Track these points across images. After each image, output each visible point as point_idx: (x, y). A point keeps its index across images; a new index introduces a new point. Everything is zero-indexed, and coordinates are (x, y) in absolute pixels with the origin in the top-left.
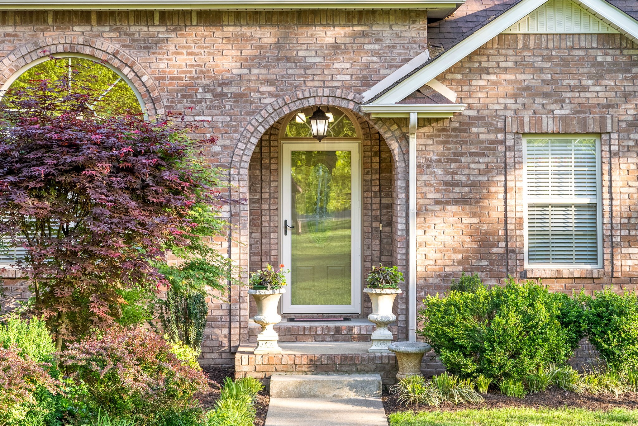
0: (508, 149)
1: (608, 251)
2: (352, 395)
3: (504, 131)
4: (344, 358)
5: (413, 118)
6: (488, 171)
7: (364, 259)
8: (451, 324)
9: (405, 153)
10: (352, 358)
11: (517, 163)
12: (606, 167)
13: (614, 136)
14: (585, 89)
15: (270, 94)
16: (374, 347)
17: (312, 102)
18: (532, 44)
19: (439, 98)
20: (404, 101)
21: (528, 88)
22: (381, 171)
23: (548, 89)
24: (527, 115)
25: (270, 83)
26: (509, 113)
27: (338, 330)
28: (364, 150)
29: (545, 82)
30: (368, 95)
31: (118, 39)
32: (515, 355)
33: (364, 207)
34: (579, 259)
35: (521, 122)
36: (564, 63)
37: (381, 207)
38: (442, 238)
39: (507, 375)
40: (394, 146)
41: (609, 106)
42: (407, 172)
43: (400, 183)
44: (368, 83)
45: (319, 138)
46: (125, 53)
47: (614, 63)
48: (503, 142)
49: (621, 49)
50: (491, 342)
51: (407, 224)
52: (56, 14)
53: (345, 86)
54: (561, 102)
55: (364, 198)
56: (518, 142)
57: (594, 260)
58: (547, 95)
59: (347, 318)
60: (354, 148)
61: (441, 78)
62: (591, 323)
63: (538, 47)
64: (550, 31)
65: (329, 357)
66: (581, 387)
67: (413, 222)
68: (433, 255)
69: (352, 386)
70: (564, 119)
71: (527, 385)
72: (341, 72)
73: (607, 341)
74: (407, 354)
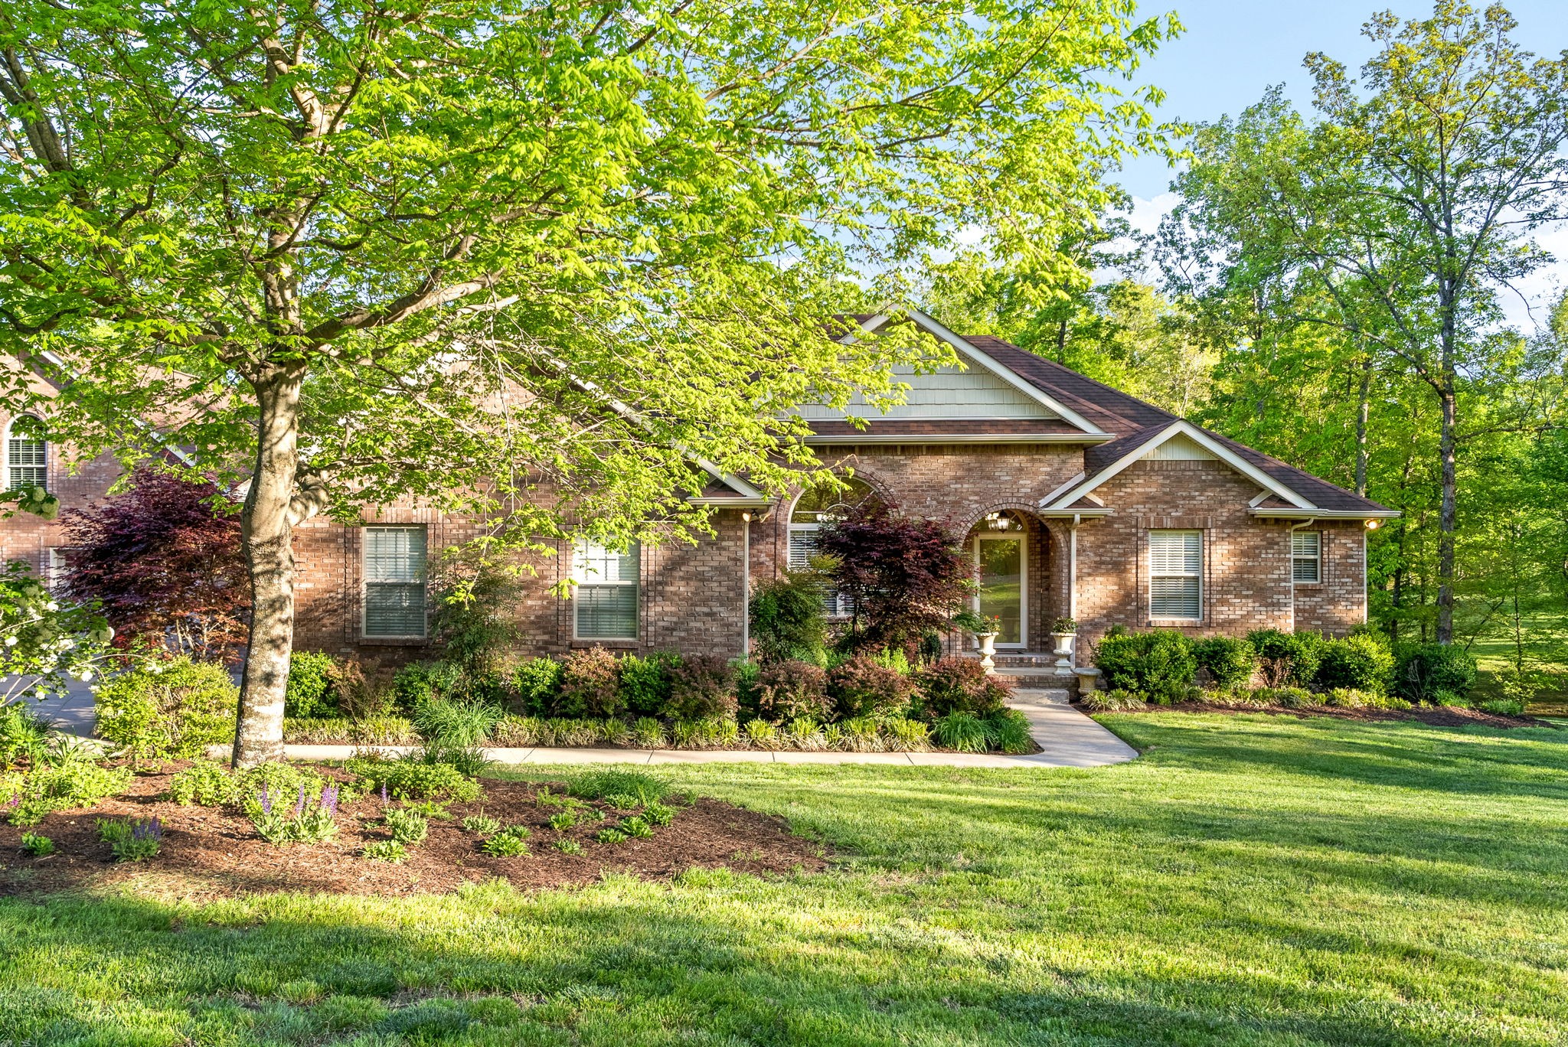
0: (1139, 539)
1: (1207, 608)
2: (1049, 702)
3: (1136, 527)
4: (1041, 678)
5: (1077, 518)
6: (1125, 554)
7: (1029, 613)
8: (1120, 657)
9: (1068, 542)
10: (1046, 678)
11: (1145, 548)
12: (1207, 552)
13: (1213, 531)
14: (1193, 498)
15: (976, 502)
16: (1059, 672)
17: (1004, 507)
18: (1156, 467)
19: (1094, 505)
20: (1070, 506)
21: (1153, 498)
22: (1042, 553)
23: (1167, 498)
24: (1152, 517)
25: (976, 494)
26: (1140, 515)
27: (1022, 660)
28: (1029, 539)
29: (1165, 494)
30: (1043, 502)
31: (873, 464)
32: (1164, 677)
33: (1030, 578)
34: (1186, 615)
35: (1148, 521)
36: (1179, 480)
37: (1042, 577)
38: (1093, 599)
39: (1159, 691)
40: (1061, 537)
41: (1209, 510)
42: (1069, 554)
43: (1065, 562)
44: (1043, 495)
45: (1003, 531)
46: (878, 474)
47: (1214, 481)
48: (1136, 534)
49: (1219, 470)
50: (1150, 669)
51: (1069, 589)
52: (832, 448)
53: (1027, 496)
54: (1176, 507)
55: (1029, 572)
56: (1146, 534)
57: (1197, 615)
58: (1166, 503)
59: (1020, 651)
60: (1023, 538)
61: (1094, 491)
62: (1209, 657)
63: (1161, 469)
64: (1169, 458)
65: (1030, 678)
66: (1206, 699)
67: (1074, 587)
68: (1086, 611)
69: (1049, 697)
70: (1178, 518)
71: (1172, 697)
72: (1023, 486)
73: (1220, 669)
74: (1088, 676)
